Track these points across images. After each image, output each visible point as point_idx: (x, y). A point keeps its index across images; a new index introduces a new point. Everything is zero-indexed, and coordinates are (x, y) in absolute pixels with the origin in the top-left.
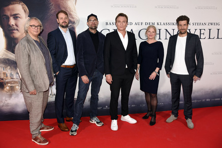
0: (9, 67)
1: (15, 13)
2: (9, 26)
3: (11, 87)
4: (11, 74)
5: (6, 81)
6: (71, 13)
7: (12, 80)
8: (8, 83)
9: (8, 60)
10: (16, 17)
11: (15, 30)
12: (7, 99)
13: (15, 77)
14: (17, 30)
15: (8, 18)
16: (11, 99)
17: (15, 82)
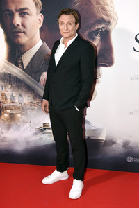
1: (22, 6)
2: (13, 26)
3: (10, 114)
4: (12, 96)
5: (5, 105)
7: (12, 104)
8: (7, 108)
10: (23, 13)
11: (20, 32)
12: (3, 131)
13: (17, 101)
14: (24, 32)
15: (12, 15)
16: (10, 132)
17: (17, 108)
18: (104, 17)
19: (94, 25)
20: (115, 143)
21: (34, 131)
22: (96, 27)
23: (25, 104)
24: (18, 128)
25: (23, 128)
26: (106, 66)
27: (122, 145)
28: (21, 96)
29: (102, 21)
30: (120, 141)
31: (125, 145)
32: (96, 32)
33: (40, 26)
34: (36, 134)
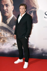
0: (3, 30)
1: (7, 3)
2: (4, 10)
3: (3, 40)
4: (4, 34)
6: (35, 3)
7: (4, 37)
8: (2, 38)
9: (3, 27)
10: (7, 5)
11: (6, 12)
12: (1, 46)
13: (5, 35)
14: (7, 12)
15: (3, 6)
16: (3, 46)
17: (5, 38)
18: (34, 6)
19: (31, 9)
20: (38, 49)
21: (11, 45)
22: (32, 10)
23: (8, 37)
24: (6, 45)
25: (7, 45)
26: (35, 23)
27: (41, 50)
28: (6, 34)
29: (34, 8)
30: (40, 49)
31: (42, 50)
32: (32, 12)
33: (13, 10)
34: (12, 46)
